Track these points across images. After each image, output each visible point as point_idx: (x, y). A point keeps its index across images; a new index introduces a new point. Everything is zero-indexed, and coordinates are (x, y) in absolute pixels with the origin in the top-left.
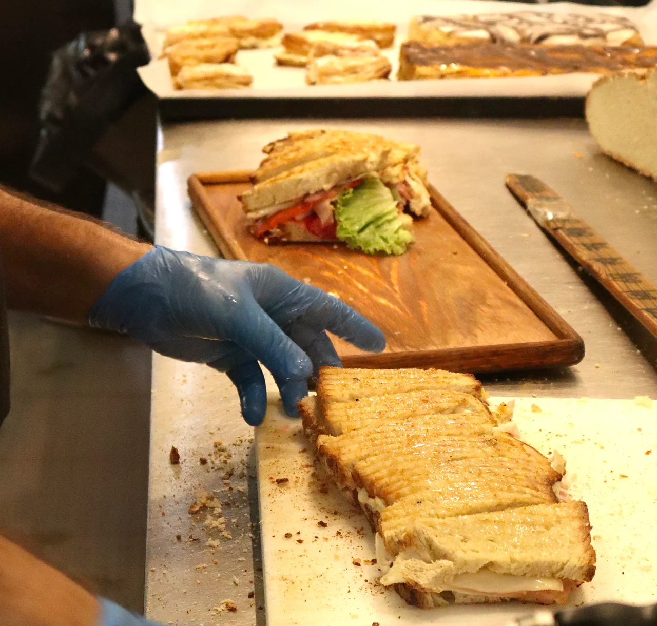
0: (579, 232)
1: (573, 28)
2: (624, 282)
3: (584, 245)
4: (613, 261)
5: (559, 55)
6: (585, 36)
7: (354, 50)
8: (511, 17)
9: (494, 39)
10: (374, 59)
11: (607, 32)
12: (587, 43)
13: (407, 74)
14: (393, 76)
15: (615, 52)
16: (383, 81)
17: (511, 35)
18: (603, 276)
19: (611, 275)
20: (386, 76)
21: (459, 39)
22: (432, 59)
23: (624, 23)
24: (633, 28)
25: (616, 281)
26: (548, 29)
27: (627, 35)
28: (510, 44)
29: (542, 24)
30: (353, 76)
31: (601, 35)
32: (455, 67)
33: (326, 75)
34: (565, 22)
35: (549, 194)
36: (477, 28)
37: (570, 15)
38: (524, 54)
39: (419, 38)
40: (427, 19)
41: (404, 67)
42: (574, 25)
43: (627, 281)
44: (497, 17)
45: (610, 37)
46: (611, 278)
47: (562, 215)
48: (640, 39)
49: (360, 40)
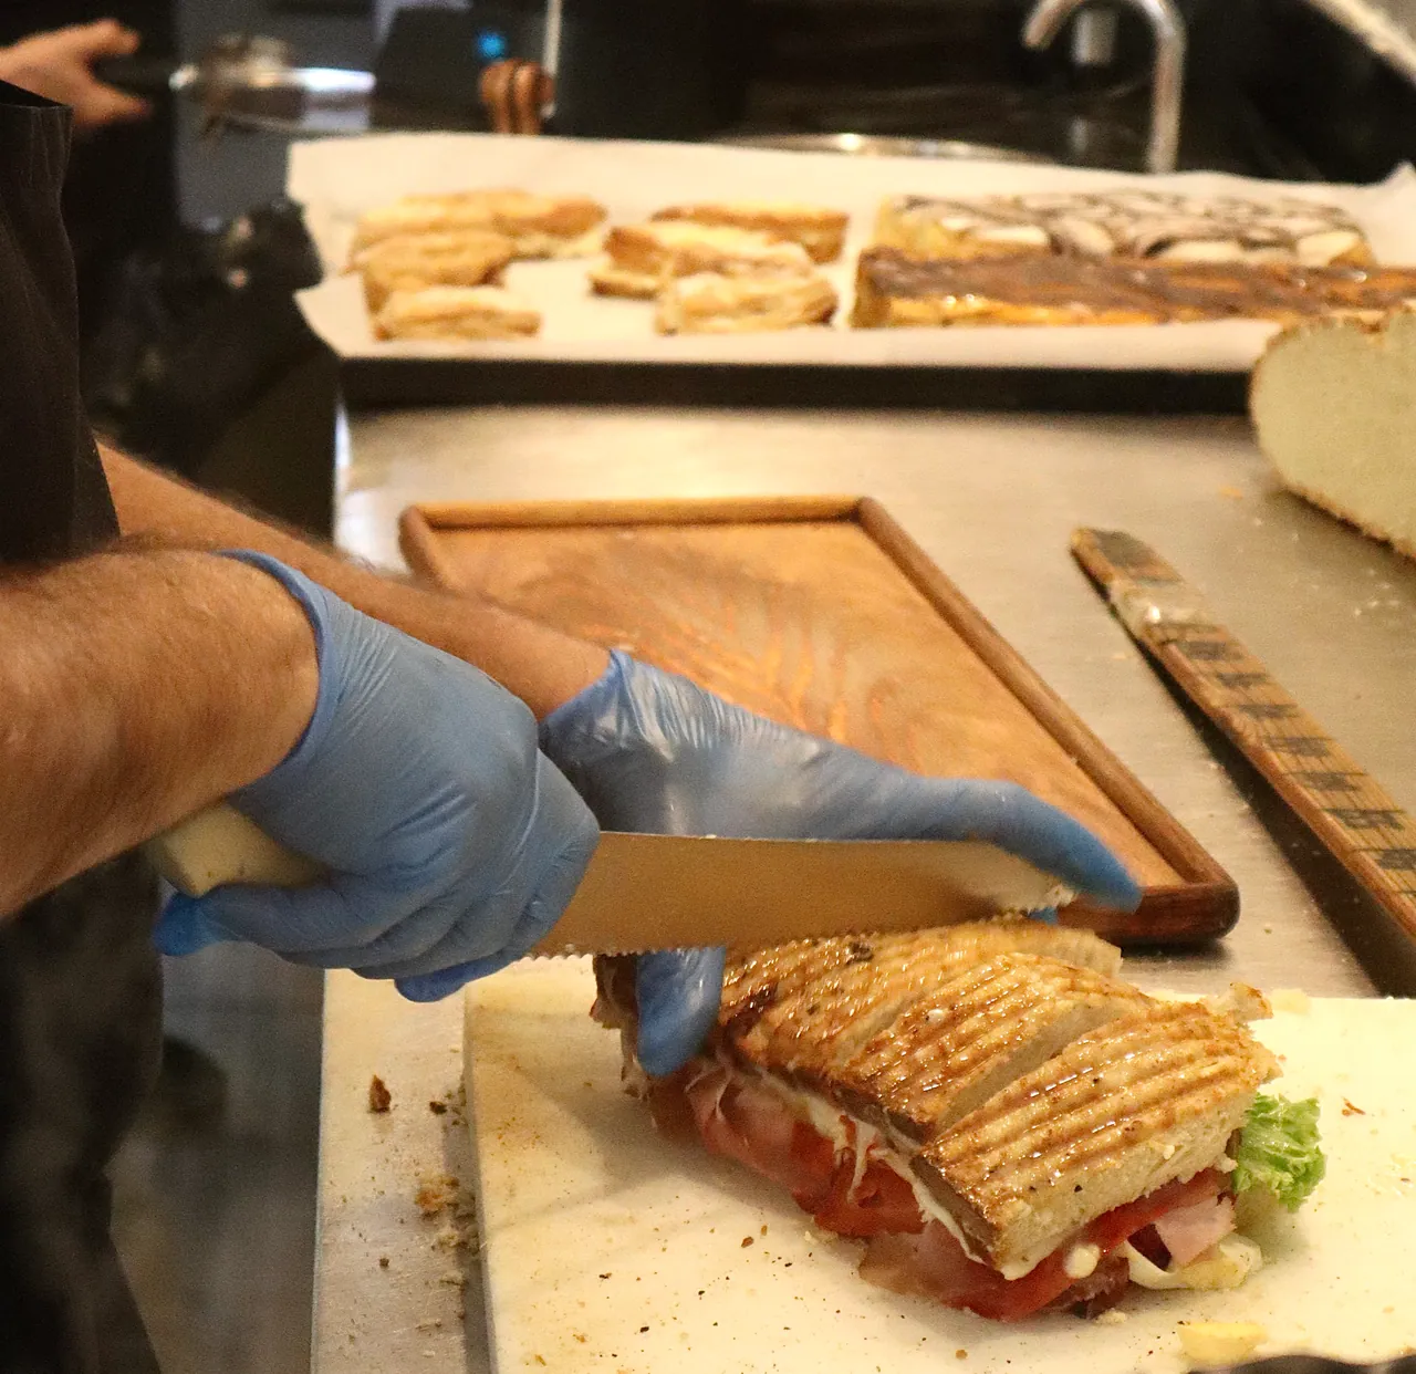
0: (1213, 651)
1: (1226, 226)
2: (1294, 753)
3: (1220, 676)
4: (1276, 712)
5: (1196, 283)
6: (1251, 245)
7: (758, 264)
8: (1093, 201)
9: (1057, 246)
10: (802, 283)
11: (1300, 237)
12: (1255, 259)
13: (871, 314)
14: (841, 318)
15: (1314, 280)
16: (821, 330)
17: (1093, 239)
18: (1252, 740)
19: (1269, 739)
20: (825, 318)
21: (988, 244)
22: (924, 284)
23: (1334, 218)
24: (1354, 228)
25: (1275, 751)
26: (1174, 226)
27: (1340, 243)
28: (1093, 259)
29: (1160, 218)
30: (754, 319)
31: (1285, 242)
32: (974, 303)
33: (698, 314)
34: (1208, 215)
35: (1160, 572)
36: (1020, 223)
37: (1222, 200)
38: (1121, 278)
39: (893, 240)
40: (915, 203)
41: (866, 302)
42: (1230, 220)
43: (1299, 751)
44: (1066, 202)
45: (1305, 246)
46: (1265, 745)
47: (1180, 615)
48: (1367, 252)
49: (770, 243)
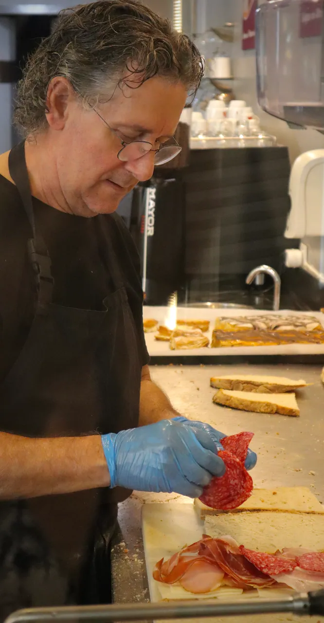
1: (291, 322)
5: (285, 335)
6: (297, 326)
7: (191, 334)
8: (262, 317)
9: (255, 328)
10: (201, 338)
11: (306, 324)
12: (298, 329)
13: (216, 344)
14: (210, 346)
15: (310, 334)
16: (206, 348)
17: (263, 326)
20: (206, 345)
21: (240, 328)
22: (228, 337)
23: (314, 319)
24: (318, 322)
26: (279, 322)
27: (316, 325)
28: (263, 330)
29: (276, 320)
30: (192, 346)
31: (304, 325)
32: (238, 341)
33: (179, 345)
34: (287, 319)
36: (247, 323)
37: (289, 316)
38: (269, 335)
39: (220, 328)
40: (224, 318)
41: (215, 341)
42: (292, 321)
44: (256, 317)
45: (308, 326)
48: (321, 327)
49: (193, 329)
